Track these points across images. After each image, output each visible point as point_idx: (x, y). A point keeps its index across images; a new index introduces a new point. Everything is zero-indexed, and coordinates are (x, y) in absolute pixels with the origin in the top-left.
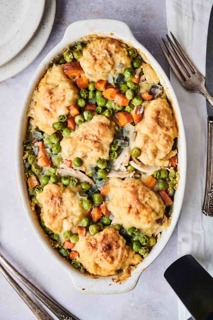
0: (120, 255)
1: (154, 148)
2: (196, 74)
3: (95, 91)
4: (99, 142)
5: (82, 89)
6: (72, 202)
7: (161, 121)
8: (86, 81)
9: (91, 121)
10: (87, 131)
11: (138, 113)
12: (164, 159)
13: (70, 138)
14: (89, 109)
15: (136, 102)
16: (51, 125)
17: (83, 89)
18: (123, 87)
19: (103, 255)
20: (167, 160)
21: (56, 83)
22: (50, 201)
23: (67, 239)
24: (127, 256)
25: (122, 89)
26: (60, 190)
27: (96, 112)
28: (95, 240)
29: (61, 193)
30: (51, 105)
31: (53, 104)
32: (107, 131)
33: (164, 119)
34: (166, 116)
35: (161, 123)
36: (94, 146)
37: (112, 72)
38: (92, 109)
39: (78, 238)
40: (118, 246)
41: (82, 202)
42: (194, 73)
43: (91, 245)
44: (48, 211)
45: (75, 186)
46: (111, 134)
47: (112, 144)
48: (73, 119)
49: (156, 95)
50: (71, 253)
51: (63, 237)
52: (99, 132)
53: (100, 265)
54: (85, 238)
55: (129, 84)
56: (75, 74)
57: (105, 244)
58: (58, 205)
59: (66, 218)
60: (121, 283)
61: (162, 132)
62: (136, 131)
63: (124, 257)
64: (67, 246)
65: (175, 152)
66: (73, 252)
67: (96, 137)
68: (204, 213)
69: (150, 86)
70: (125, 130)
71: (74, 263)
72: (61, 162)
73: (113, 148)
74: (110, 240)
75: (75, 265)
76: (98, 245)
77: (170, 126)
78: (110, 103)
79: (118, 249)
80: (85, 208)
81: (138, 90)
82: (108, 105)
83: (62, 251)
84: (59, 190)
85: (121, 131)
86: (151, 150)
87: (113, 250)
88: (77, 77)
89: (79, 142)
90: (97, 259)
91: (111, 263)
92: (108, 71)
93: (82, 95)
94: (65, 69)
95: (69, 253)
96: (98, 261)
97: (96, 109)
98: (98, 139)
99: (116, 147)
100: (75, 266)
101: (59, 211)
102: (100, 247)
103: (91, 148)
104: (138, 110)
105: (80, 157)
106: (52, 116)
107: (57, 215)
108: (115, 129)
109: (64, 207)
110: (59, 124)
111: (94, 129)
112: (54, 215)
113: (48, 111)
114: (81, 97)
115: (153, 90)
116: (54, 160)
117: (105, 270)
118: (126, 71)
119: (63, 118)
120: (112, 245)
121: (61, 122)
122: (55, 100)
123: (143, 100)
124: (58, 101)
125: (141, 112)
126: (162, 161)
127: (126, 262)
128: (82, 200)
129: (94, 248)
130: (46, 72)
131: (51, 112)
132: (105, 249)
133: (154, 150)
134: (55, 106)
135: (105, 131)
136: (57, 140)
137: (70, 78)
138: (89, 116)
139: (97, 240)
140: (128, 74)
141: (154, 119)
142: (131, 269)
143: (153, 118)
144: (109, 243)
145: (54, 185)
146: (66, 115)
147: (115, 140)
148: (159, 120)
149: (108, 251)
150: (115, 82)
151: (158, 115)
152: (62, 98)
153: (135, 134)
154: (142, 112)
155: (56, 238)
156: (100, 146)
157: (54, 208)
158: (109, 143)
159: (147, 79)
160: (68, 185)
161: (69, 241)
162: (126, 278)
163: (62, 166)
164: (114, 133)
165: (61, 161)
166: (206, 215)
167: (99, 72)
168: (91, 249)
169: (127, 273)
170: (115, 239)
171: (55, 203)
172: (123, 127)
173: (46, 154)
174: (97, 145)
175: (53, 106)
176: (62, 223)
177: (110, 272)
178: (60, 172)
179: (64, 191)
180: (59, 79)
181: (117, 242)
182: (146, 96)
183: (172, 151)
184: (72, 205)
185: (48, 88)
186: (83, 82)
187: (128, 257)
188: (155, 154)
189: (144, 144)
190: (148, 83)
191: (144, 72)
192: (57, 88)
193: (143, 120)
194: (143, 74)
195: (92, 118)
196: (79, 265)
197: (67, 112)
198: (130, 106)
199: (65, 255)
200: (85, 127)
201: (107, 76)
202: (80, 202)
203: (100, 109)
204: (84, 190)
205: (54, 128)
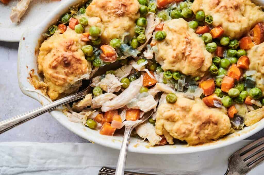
0: (57, 77)
1: (177, 118)
2: (247, 167)
3: (237, 57)
4: (182, 59)
5: (240, 42)
6: (118, 27)
7: (206, 127)
8: (249, 47)
9: (206, 51)
10: (195, 45)
11: (215, 102)
12: (164, 129)
13: (188, 28)
14: (219, 49)
15: (226, 100)
16: (201, 8)
17: (240, 44)
18: (241, 86)
19: (59, 57)
20: (163, 132)
21: (247, 15)
22: (121, 3)
23: (79, 21)
24: (57, 84)
25: (239, 85)
26: (133, 15)
27: (214, 56)
28: (76, 50)
29: (128, 15)
30: (224, 7)
31: (225, 9)
32: (195, 66)
33: (209, 130)
34: (212, 132)
35: (205, 126)
36: (179, 52)
37: (259, 74)
38: (219, 52)
39: (80, 33)
40: (68, 74)
41: (118, 38)
42: (248, 165)
43: (71, 45)
44: (110, 2)
45: (135, 32)
46: (191, 72)
47: (180, 73)
48: (208, 31)
49: (234, 122)
50: (65, 25)
51: (82, 17)
52: (194, 58)
53: (49, 54)
54: (79, 40)
55: (244, 93)
56: (255, 35)
57: (71, 60)
58: (116, 12)
59: (102, 21)
60: (28, 78)
61: (194, 127)
62: (195, 99)
63: (56, 80)
64: (72, 21)
65: (171, 141)
66: (65, 28)
67: (189, 55)
68: (103, 168)
69: (243, 116)
70: (196, 88)
71: (54, 28)
72: (161, 18)
73: (175, 74)
74: (75, 66)
75: (52, 29)
76: (70, 53)
77: (201, 137)
78: (225, 73)
79: (64, 74)
80: (112, 41)
81: (238, 103)
82: (221, 70)
83: (67, 16)
84: (133, 13)
85: (193, 83)
86: (174, 115)
87: (64, 69)
88: (252, 38)
89: (184, 35)
90: (55, 51)
91: (50, 65)
92: (259, 70)
93: (233, 43)
94: (261, 24)
95: (65, 23)
96: (54, 52)
97: (219, 56)
98: (186, 57)
99: (176, 77)
100: (50, 29)
101: (109, 13)
102: (68, 54)
103: (177, 48)
104: (218, 102)
105: (167, 38)
106: (211, 9)
107: (105, 10)
108: (196, 77)
109: (113, 18)
110: (203, 16)
111: (197, 52)
112: (105, 8)
113: (218, 4)
114: (231, 41)
115: (239, 119)
116: (164, 12)
117: (43, 59)
118: (260, 90)
119: (210, 20)
120: (70, 67)
121: (205, 19)
122: (229, 12)
123: (228, 108)
124: (228, 14)
125: (215, 105)
126: (162, 127)
127: (50, 83)
128: (120, 38)
129: (67, 47)
130: (258, 5)
131: (216, 7)
132: (65, 59)
133: (174, 119)
134: (223, 11)
135: (195, 65)
136: (185, 15)
137: (251, 31)
138: (212, 48)
139: (76, 52)
140: (256, 91)
141: (209, 119)
142: (44, 90)
143: (210, 117)
144: (71, 64)
145: (138, 9)
146: (212, 23)
147: (185, 77)
148: (208, 124)
149: (63, 63)
150: (247, 78)
151: (213, 122)
152: (231, 19)
153: (192, 98)
154: (217, 106)
155: (81, 10)
156: (179, 59)
157: (113, 7)
158: (181, 69)
159: (249, 112)
160: (137, 24)
161: (77, 23)
162: (34, 85)
163: (158, 19)
164: (192, 75)
165: (163, 19)
166: (100, 171)
167: (259, 59)
168: (67, 45)
169: (39, 86)
170: (75, 71)
171: (118, 8)
172: (198, 85)
173: (170, 3)
174: (180, 56)
175: (222, 9)
176: (97, 17)
177: (41, 64)
178: (151, 16)
179: (131, 19)
180: (251, 17)
181: (72, 73)
182: (233, 110)
183: (172, 138)
184: (115, 27)
185: (242, 5)
186: (247, 43)
187: (55, 85)
188: (170, 120)
189: (182, 106)
190: (246, 114)
191: (257, 110)
192: (241, 16)
193: (207, 107)
194: (255, 109)
195: (209, 52)
196: (52, 33)
197: (217, 24)
198: (221, 93)
199: (63, 19)
200: (199, 43)
201: (254, 69)
202: (118, 36)
203: (218, 60)
204: (130, 42)
205: (198, 11)
